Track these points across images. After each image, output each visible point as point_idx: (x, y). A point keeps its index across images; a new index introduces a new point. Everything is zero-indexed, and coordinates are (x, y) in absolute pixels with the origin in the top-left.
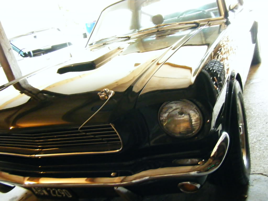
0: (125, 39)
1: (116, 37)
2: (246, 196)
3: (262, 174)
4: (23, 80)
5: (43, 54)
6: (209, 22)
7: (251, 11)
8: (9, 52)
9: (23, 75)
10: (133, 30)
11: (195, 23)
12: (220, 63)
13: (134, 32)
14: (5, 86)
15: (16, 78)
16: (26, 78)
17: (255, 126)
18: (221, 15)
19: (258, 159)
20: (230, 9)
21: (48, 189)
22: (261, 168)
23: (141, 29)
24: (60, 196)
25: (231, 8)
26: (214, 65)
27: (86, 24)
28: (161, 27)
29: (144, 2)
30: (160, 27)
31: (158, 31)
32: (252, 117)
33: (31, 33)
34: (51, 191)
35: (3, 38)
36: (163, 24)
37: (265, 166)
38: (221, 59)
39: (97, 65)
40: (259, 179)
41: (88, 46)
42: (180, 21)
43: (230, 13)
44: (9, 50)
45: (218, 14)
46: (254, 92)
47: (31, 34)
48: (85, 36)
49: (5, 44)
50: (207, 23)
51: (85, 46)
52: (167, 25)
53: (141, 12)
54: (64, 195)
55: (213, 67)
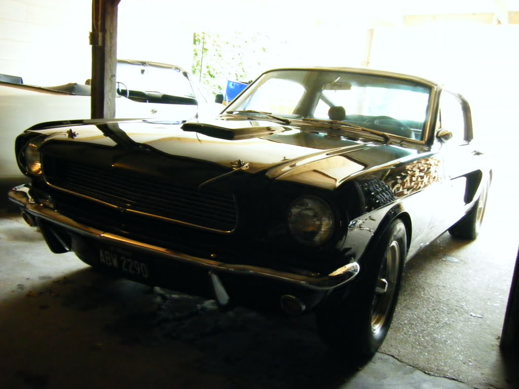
0: (282, 122)
1: (270, 115)
2: (360, 368)
3: (393, 357)
4: (113, 124)
5: (149, 102)
6: (402, 141)
7: (478, 154)
8: (110, 79)
9: (117, 117)
10: (297, 115)
11: (383, 136)
12: (392, 196)
13: (297, 118)
14: (84, 122)
15: (104, 117)
16: (118, 122)
17: (416, 308)
18: (422, 139)
19: (398, 341)
20: (437, 137)
21: (122, 258)
22: (397, 351)
23: (308, 118)
24: (133, 272)
25: (439, 135)
26: (381, 192)
27: (229, 82)
28: (337, 125)
29: (329, 82)
30: (335, 124)
31: (331, 128)
32: (418, 297)
33: (141, 64)
34: (125, 262)
35: (111, 57)
36: (342, 122)
37: (401, 350)
38: (396, 192)
39: (235, 137)
40: (387, 359)
41: (225, 113)
42: (366, 127)
43: (436, 141)
44: (112, 76)
45: (420, 137)
46: (440, 271)
47: (139, 65)
48: (220, 99)
49: (110, 66)
50: (399, 141)
51: (221, 112)
52: (346, 125)
53: (321, 95)
54: (139, 272)
55: (377, 193)
